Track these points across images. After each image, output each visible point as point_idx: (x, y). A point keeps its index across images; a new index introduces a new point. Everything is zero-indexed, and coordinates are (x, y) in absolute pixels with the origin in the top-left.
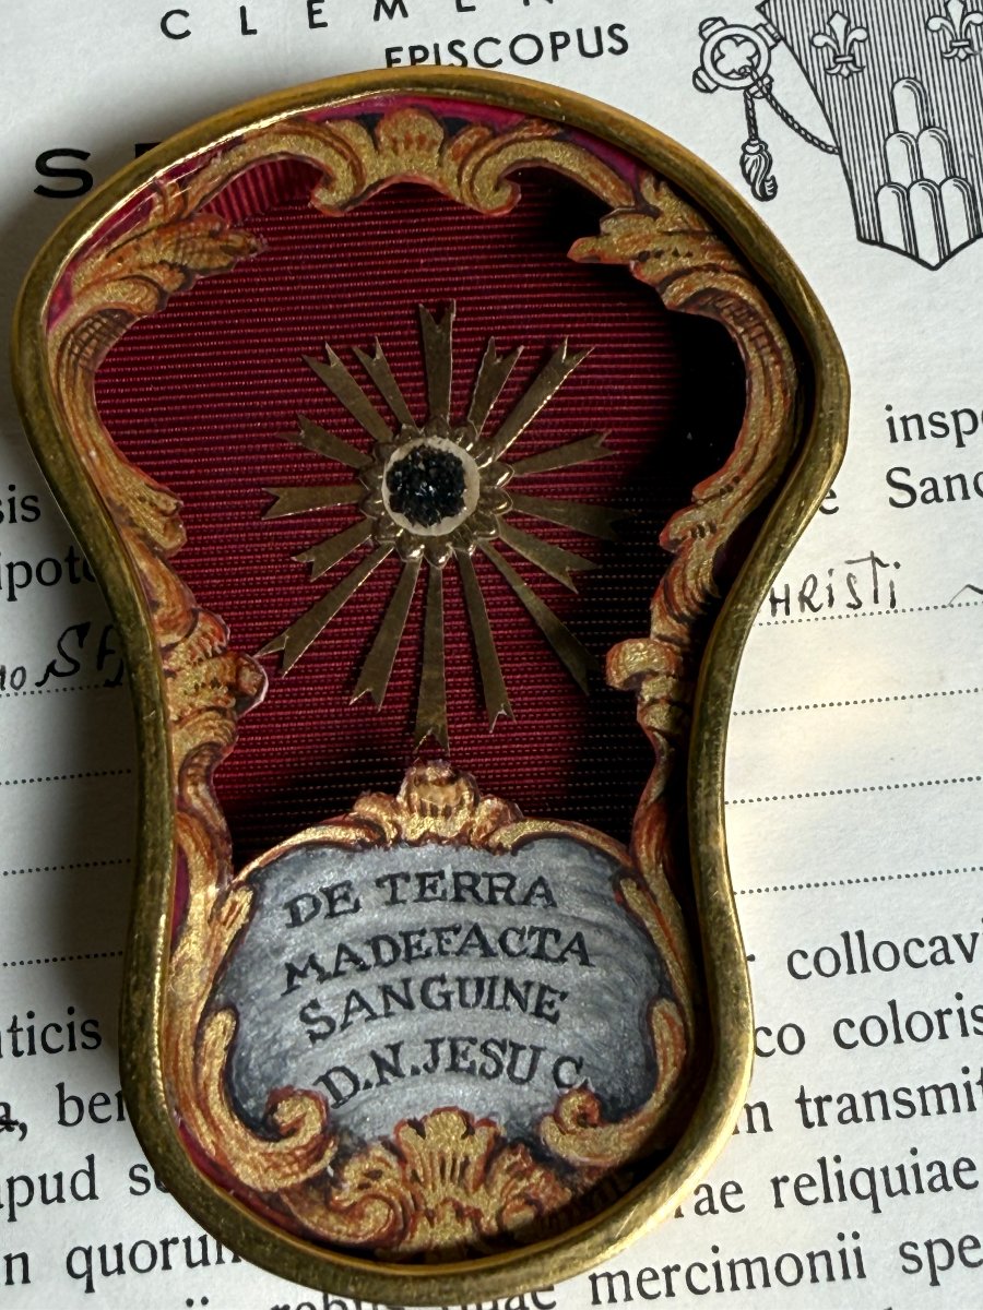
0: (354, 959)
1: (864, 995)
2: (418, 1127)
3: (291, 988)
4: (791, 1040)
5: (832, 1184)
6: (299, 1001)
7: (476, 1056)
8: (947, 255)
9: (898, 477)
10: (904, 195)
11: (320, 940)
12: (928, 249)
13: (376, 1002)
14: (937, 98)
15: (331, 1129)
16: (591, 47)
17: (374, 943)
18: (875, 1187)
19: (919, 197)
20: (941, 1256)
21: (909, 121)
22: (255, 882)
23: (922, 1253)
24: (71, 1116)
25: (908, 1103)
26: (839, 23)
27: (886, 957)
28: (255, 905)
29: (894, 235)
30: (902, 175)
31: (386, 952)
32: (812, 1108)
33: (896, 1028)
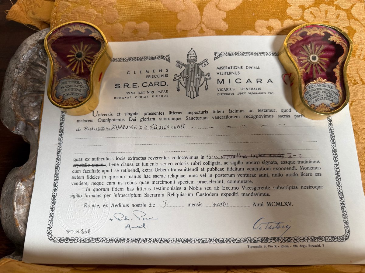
0: (66, 87)
1: (178, 161)
2: (69, 98)
3: (61, 89)
4: (171, 164)
5: (173, 176)
6: (62, 89)
7: (74, 94)
8: (194, 98)
9: (187, 117)
10: (191, 92)
11: (64, 85)
12: (192, 97)
13: (67, 90)
14: (195, 83)
15: (63, 98)
16: (165, 76)
17: (68, 86)
18: (177, 176)
19: (192, 92)
20: (181, 182)
21: (192, 85)
22: (59, 81)
23: (180, 182)
24: (110, 165)
25: (180, 170)
26: (187, 76)
27: (180, 158)
28: (59, 83)
29: (189, 96)
30: (191, 90)
31: (69, 87)
32: (172, 170)
33: (180, 164)
